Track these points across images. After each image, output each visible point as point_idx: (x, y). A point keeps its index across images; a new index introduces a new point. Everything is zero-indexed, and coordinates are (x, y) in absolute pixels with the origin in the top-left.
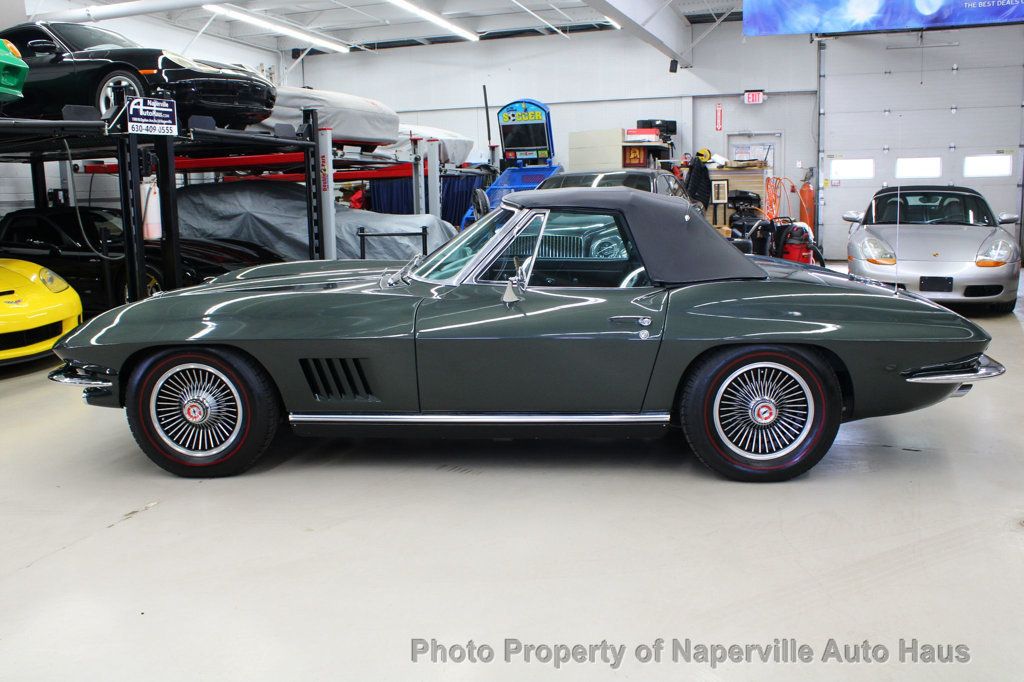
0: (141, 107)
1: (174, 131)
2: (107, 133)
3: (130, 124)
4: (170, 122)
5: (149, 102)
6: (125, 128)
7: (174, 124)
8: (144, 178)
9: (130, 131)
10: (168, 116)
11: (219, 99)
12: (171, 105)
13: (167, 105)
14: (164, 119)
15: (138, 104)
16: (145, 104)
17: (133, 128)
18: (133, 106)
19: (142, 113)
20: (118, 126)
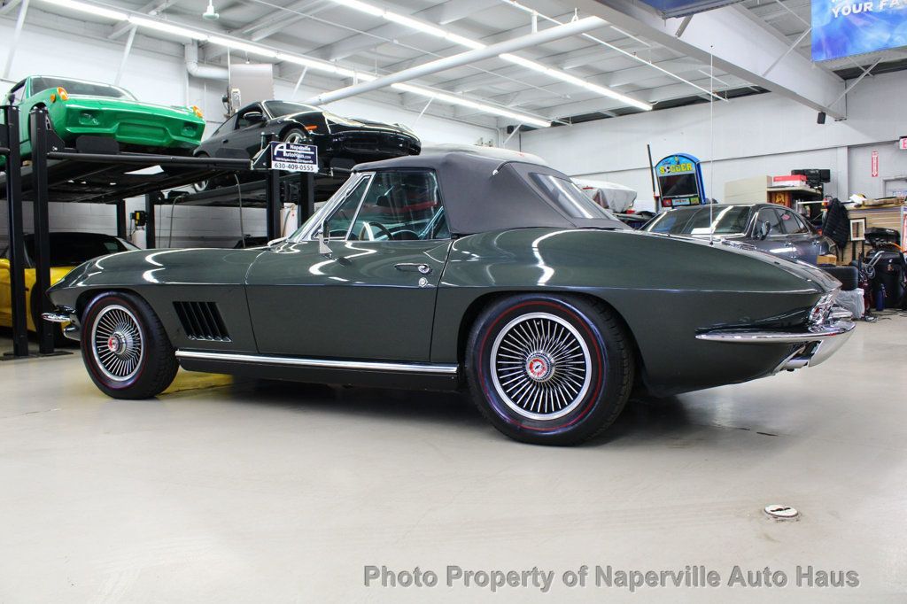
0: (285, 150)
1: (315, 169)
2: (252, 169)
3: (273, 163)
4: (311, 162)
5: (291, 147)
6: (269, 165)
7: (315, 163)
8: (285, 204)
9: (273, 167)
10: (310, 157)
11: (363, 147)
12: (313, 150)
13: (309, 149)
14: (306, 160)
15: (282, 147)
16: (288, 147)
17: (275, 165)
18: (277, 149)
19: (285, 154)
20: (264, 164)
